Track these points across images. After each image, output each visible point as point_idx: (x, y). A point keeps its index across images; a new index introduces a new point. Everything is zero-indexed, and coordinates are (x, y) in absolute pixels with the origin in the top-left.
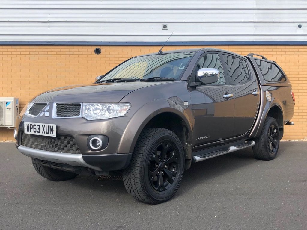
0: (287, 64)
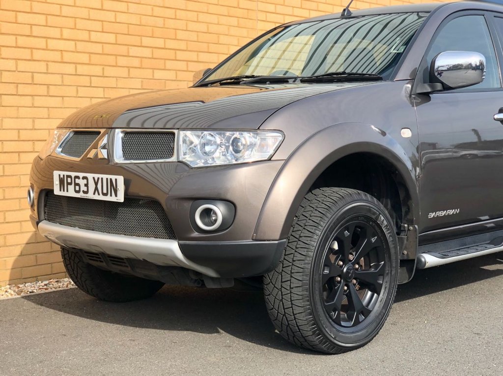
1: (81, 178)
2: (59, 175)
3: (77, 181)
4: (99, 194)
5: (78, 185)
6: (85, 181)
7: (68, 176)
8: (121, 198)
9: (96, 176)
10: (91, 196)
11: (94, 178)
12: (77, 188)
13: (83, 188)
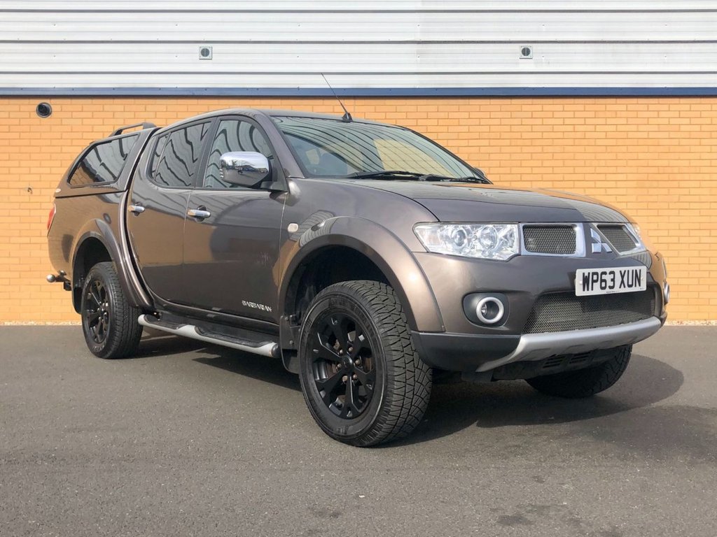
0: (493, 143)
1: (608, 272)
2: (584, 274)
3: (604, 277)
4: (625, 287)
5: (605, 281)
6: (612, 276)
7: (594, 274)
8: (643, 287)
9: (623, 269)
10: (617, 290)
11: (621, 272)
12: (603, 284)
13: (610, 283)
